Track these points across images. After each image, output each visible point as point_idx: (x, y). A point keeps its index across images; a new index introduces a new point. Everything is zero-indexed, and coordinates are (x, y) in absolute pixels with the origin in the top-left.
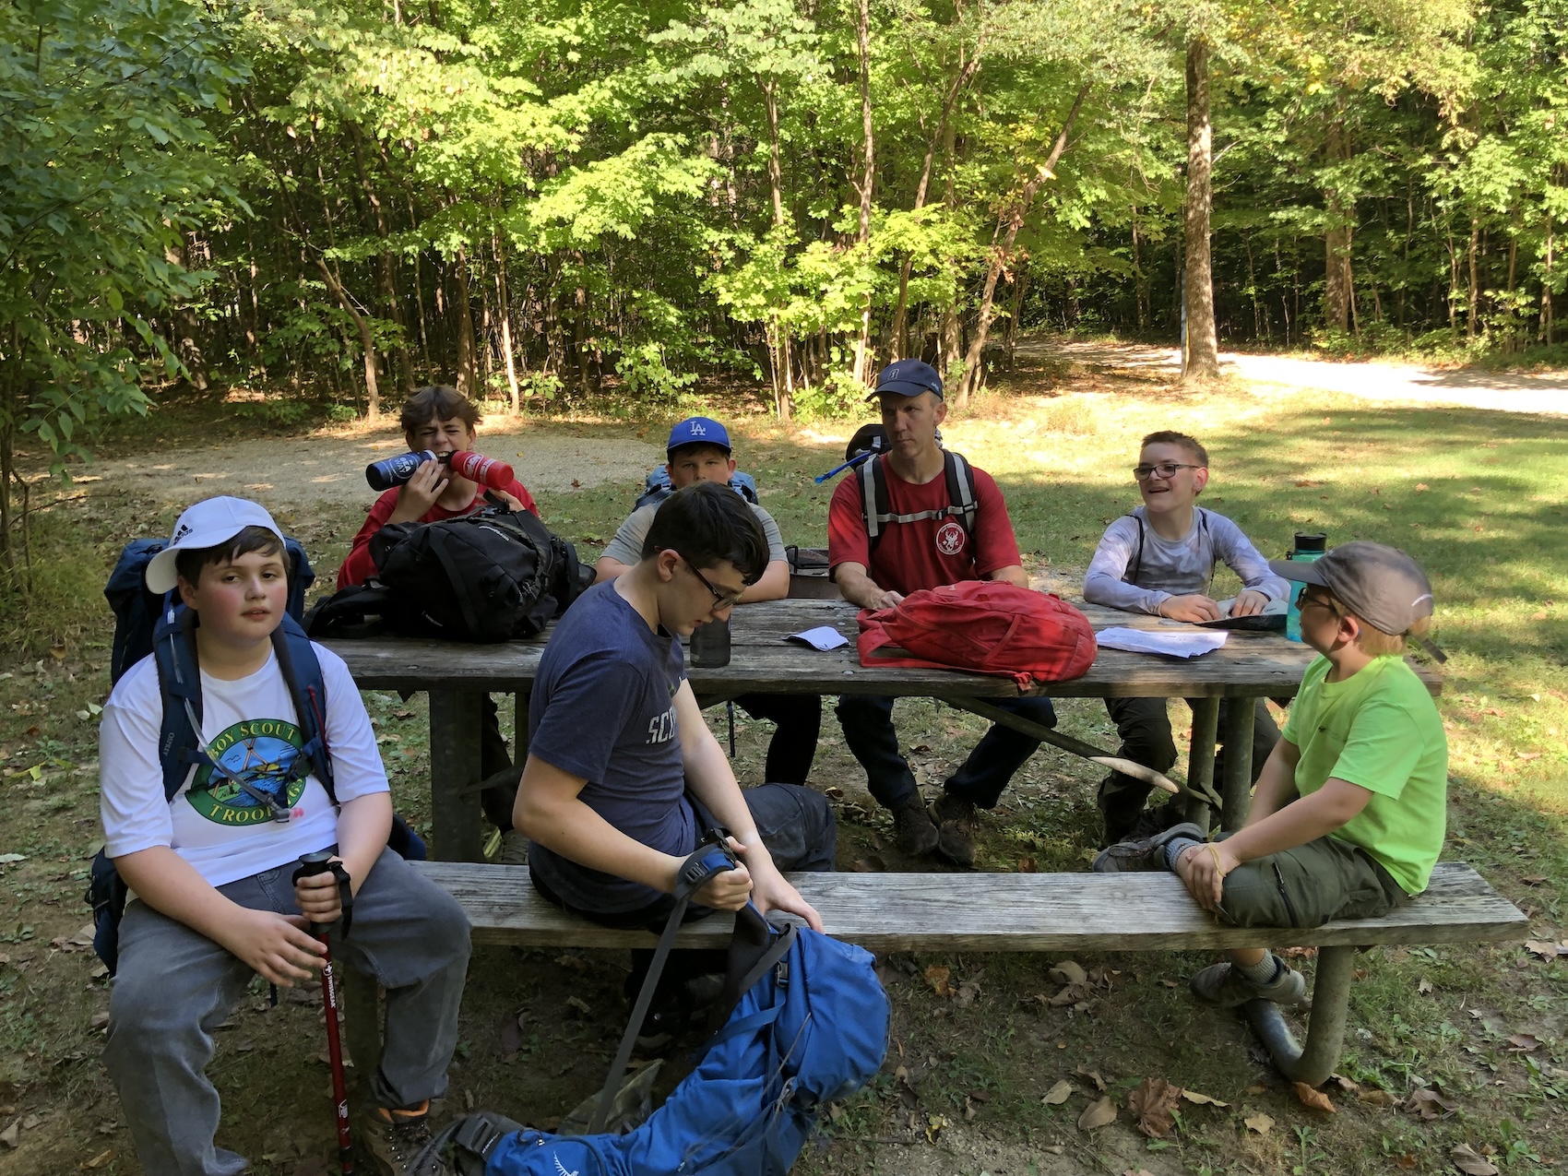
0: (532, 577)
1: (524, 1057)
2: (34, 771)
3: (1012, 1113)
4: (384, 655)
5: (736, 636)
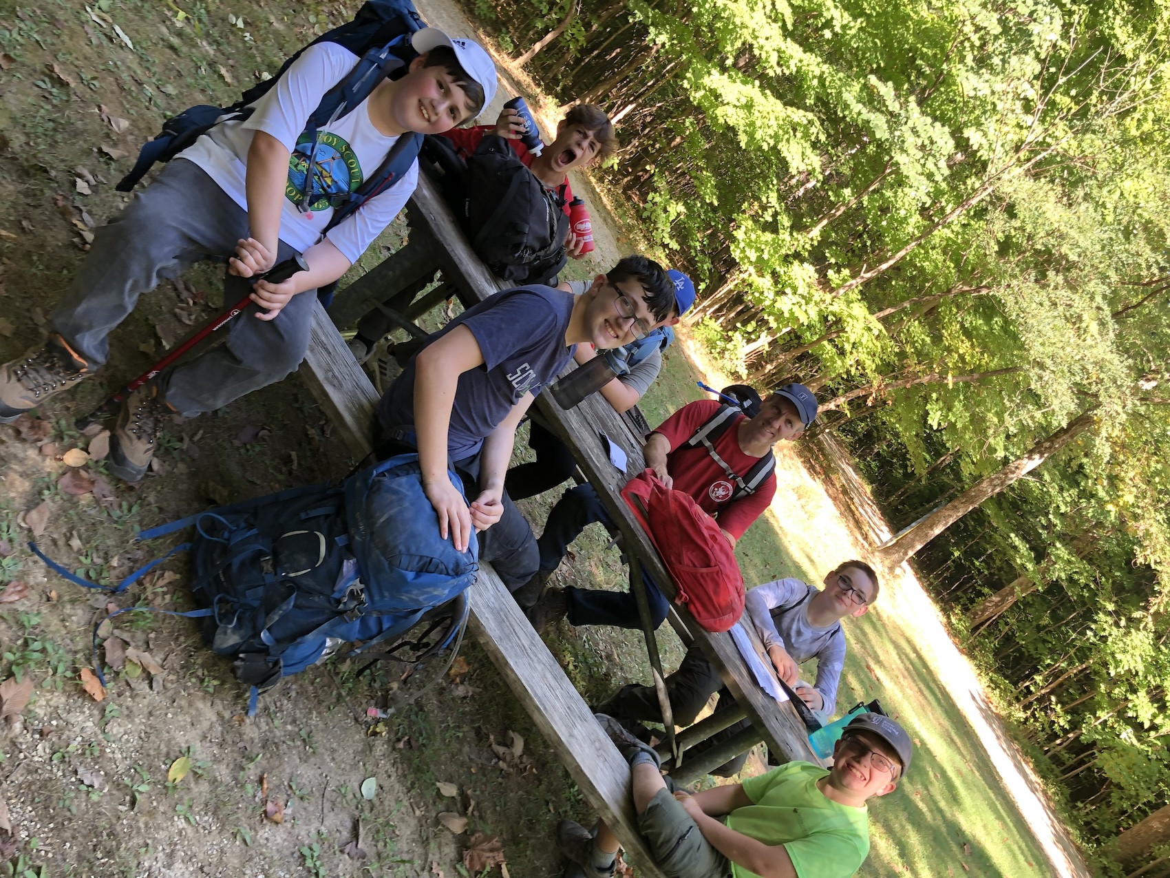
0: (534, 252)
1: (243, 451)
2: (182, 14)
3: (418, 770)
4: (426, 193)
5: (583, 404)
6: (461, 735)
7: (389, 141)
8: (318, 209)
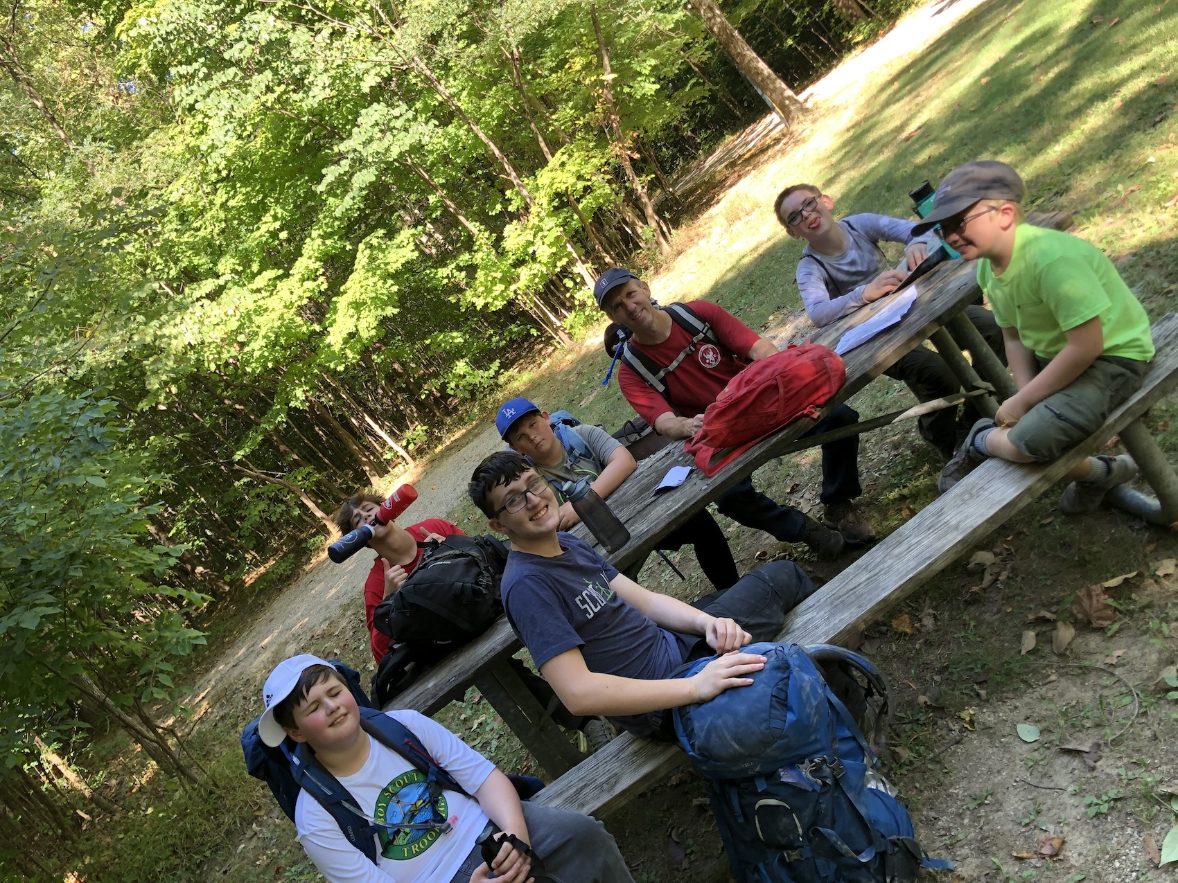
0: (480, 573)
1: (693, 858)
3: (1008, 674)
4: (433, 684)
5: (622, 516)
6: (972, 623)
7: (375, 746)
8: (446, 806)
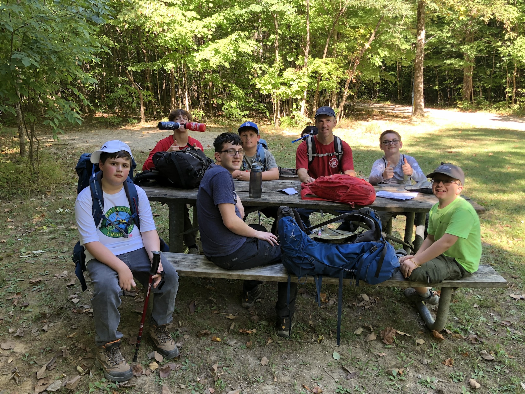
0: (201, 170)
2: (45, 227)
3: (344, 336)
4: (157, 192)
7: (123, 192)
